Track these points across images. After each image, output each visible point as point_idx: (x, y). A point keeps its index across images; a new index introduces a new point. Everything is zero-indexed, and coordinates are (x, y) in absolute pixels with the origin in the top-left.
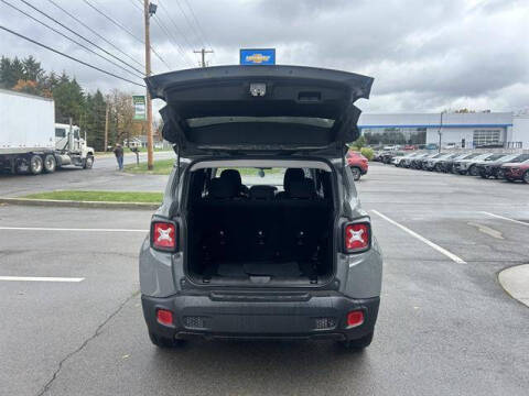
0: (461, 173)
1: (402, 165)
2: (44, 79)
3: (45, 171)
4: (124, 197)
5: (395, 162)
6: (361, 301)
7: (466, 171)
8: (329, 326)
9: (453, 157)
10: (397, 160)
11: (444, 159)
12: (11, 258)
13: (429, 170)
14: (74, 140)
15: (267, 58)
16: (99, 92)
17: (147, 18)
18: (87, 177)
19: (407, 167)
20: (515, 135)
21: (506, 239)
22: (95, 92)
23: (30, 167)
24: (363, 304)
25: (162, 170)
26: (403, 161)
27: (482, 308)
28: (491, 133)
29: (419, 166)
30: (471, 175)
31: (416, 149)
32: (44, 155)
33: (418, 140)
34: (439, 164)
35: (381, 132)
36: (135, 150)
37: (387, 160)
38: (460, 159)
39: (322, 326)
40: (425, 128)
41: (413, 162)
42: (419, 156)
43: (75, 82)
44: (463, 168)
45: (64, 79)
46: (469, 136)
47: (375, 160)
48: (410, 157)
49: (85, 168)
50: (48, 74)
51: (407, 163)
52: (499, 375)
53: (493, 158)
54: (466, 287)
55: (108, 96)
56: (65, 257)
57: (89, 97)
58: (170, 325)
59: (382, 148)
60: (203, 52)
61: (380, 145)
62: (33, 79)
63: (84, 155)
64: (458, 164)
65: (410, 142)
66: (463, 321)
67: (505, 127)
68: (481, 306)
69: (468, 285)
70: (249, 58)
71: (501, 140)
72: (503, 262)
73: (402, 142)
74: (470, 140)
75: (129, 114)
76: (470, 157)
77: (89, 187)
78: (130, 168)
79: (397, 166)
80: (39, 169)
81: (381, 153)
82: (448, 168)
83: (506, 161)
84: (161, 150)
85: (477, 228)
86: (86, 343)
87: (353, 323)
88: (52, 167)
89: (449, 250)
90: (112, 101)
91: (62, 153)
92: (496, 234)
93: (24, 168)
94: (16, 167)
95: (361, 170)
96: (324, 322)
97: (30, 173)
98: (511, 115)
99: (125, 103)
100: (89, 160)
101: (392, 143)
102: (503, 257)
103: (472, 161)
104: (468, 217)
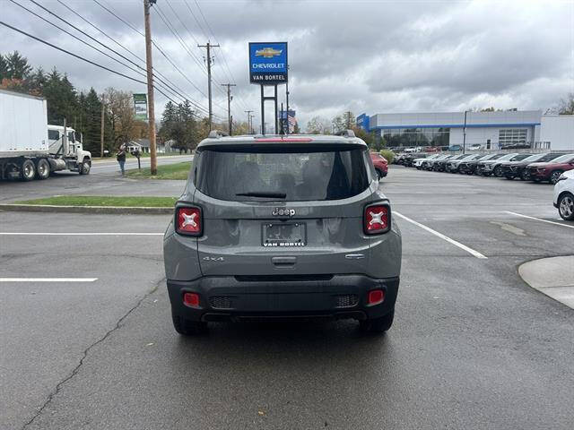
0: (486, 175)
1: (424, 167)
2: (31, 78)
3: (38, 177)
4: (129, 202)
5: (417, 164)
6: (382, 281)
7: (491, 173)
8: (351, 303)
9: (477, 158)
10: (419, 162)
11: (468, 159)
12: (16, 262)
13: (453, 172)
14: (69, 143)
15: (279, 52)
16: (93, 91)
17: (147, 8)
18: (85, 183)
19: (428, 169)
20: (542, 135)
21: (529, 236)
22: (89, 91)
23: (22, 173)
24: (384, 283)
25: (166, 175)
26: (425, 163)
27: (500, 297)
28: (518, 133)
29: (442, 168)
30: (496, 176)
31: (439, 150)
32: (37, 159)
33: (441, 141)
34: (463, 165)
35: (402, 133)
36: (136, 154)
37: (408, 163)
38: (485, 160)
39: (344, 304)
40: (448, 129)
41: (436, 164)
42: (442, 157)
43: (65, 80)
44: (488, 169)
45: (55, 77)
46: (494, 137)
47: (396, 163)
48: (432, 159)
49: (81, 174)
50: (35, 71)
51: (429, 165)
52: (515, 352)
53: (518, 158)
54: (487, 279)
55: (103, 96)
56: (73, 260)
57: (82, 96)
58: (196, 307)
59: (402, 150)
60: (208, 46)
61: (401, 147)
62: (19, 77)
63: (80, 160)
64: (483, 165)
65: (433, 144)
66: (481, 307)
67: (533, 126)
68: (499, 294)
69: (488, 278)
70: (258, 52)
71: (528, 140)
72: (524, 256)
73: (423, 143)
74: (495, 140)
75: (126, 116)
76: (495, 158)
77: (89, 192)
78: (131, 173)
79: (418, 168)
80: (31, 174)
81: (401, 155)
82: (472, 170)
83: (532, 160)
84: (163, 154)
85: (500, 226)
86: (108, 334)
87: (373, 301)
88: (45, 173)
89: (470, 247)
90: (108, 101)
91: (56, 158)
92: (519, 232)
93: (15, 174)
94: (6, 172)
95: (381, 172)
96: (347, 299)
97: (22, 179)
98: (538, 113)
99: (122, 104)
100: (86, 165)
101: (413, 144)
102: (525, 252)
103: (498, 162)
104: (491, 216)
